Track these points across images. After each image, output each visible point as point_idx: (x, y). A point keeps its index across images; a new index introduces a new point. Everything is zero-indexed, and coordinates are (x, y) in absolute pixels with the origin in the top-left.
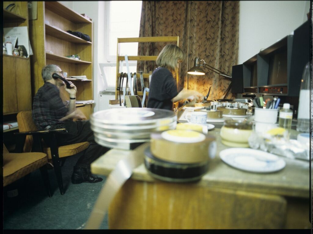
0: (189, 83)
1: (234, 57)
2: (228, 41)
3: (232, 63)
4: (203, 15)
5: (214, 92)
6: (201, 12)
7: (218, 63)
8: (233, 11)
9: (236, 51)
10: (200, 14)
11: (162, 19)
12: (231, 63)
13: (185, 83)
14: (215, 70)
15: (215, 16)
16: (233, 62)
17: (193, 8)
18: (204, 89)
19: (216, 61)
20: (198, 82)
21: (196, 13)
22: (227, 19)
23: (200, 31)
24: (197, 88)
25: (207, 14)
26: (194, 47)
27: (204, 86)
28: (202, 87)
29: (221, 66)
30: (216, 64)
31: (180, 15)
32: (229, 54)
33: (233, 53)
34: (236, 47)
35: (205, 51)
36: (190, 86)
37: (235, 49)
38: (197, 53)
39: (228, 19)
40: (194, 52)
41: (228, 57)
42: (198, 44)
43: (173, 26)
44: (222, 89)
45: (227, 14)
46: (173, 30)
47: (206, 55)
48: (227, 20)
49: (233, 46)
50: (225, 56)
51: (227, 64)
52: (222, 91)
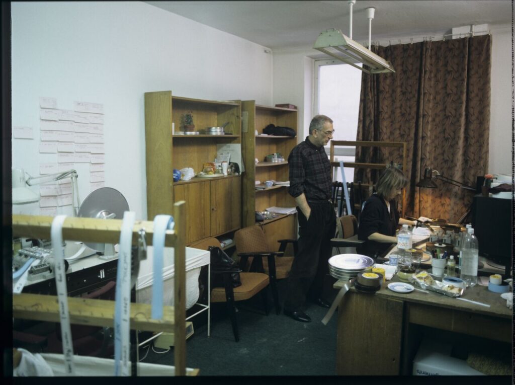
0: (421, 194)
1: (482, 163)
2: (473, 142)
3: (479, 171)
4: (440, 108)
5: (455, 207)
6: (437, 103)
7: (460, 170)
8: (480, 103)
9: (485, 155)
10: (437, 106)
11: (387, 113)
12: (477, 171)
13: (416, 193)
14: (455, 183)
15: (455, 110)
16: (480, 169)
17: (427, 99)
18: (441, 202)
19: (456, 168)
20: (433, 193)
21: (431, 105)
22: (472, 113)
23: (436, 128)
24: (432, 200)
25: (446, 107)
26: (428, 149)
28: (438, 200)
29: (465, 174)
30: (456, 172)
31: (410, 108)
32: (474, 159)
33: (480, 158)
34: (484, 150)
35: (443, 154)
36: (423, 198)
37: (483, 153)
38: (433, 155)
39: (474, 114)
40: (428, 155)
41: (474, 163)
42: (434, 145)
43: (400, 121)
44: (465, 203)
45: (472, 108)
46: (401, 126)
47: (444, 159)
48: (472, 116)
49: (480, 149)
50: (469, 162)
51: (472, 172)
52: (465, 206)
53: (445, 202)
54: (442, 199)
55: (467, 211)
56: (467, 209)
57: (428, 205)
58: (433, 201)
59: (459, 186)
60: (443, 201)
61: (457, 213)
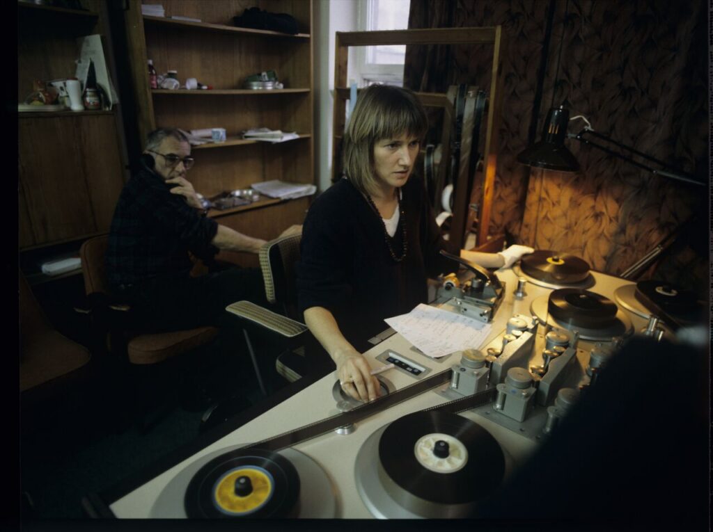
5: (629, 227)
14: (640, 160)
18: (593, 207)
20: (577, 180)
24: (571, 200)
26: (580, 54)
27: (595, 200)
28: (588, 202)
52: (662, 227)
53: (604, 210)
54: (598, 198)
55: (662, 243)
56: (663, 237)
57: (557, 211)
58: (575, 204)
59: (651, 170)
60: (600, 207)
61: (635, 244)
